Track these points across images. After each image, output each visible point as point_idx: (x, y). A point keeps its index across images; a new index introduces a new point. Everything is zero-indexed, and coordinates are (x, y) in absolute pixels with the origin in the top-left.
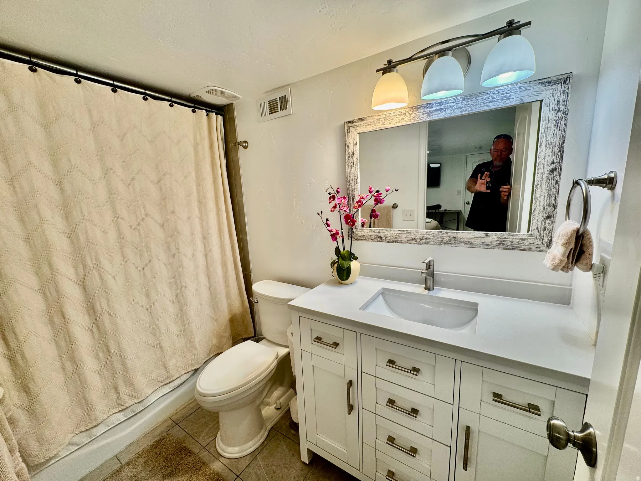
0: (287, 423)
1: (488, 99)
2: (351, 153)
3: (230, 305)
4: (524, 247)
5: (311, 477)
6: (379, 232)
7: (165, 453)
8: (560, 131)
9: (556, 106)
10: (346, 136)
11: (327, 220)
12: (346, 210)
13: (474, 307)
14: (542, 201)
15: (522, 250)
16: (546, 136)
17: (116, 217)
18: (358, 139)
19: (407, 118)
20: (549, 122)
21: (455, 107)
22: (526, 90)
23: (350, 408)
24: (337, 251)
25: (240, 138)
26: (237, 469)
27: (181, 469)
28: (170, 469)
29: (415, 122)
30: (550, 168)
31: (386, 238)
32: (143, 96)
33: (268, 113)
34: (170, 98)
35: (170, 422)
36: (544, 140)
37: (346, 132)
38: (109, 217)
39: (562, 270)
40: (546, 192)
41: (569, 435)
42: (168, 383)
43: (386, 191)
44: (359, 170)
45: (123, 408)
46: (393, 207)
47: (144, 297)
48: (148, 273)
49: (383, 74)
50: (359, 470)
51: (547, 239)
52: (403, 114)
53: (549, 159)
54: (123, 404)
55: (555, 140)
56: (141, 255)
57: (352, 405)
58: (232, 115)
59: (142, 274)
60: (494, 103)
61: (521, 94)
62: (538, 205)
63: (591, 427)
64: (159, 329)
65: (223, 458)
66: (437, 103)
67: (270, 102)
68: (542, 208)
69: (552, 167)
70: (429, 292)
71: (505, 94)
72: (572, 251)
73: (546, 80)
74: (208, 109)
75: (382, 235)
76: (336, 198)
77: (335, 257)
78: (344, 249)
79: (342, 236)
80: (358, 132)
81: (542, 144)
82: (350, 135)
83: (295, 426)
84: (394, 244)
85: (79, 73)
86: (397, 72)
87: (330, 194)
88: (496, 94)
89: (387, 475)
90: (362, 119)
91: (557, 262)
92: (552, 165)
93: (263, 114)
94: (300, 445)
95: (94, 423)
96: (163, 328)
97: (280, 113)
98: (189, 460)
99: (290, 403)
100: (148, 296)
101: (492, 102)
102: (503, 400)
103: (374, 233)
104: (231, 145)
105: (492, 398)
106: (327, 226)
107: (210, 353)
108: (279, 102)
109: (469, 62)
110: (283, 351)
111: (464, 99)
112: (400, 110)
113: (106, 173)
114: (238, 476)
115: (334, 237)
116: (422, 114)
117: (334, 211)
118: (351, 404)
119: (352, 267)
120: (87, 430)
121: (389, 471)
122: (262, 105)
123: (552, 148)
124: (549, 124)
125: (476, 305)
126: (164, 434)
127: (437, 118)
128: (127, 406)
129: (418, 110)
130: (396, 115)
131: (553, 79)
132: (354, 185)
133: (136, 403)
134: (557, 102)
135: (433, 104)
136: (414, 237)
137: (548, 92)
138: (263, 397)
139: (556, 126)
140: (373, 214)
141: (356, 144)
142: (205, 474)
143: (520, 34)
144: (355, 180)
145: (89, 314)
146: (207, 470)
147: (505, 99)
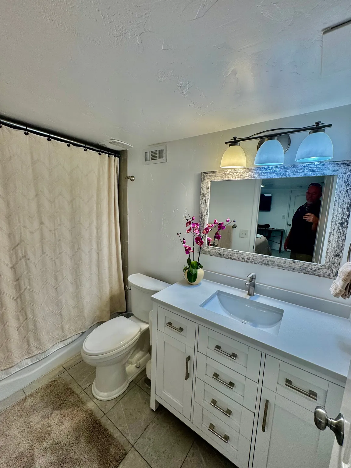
0: (144, 378)
1: (300, 169)
2: (204, 194)
3: (111, 288)
4: (319, 274)
5: (156, 421)
6: (219, 250)
7: (56, 391)
8: (349, 198)
9: (347, 181)
10: (202, 182)
11: (184, 239)
12: (198, 233)
13: (280, 312)
14: (334, 244)
15: (318, 276)
16: (339, 200)
17: (41, 224)
18: (210, 185)
19: (244, 175)
20: (341, 191)
21: (278, 172)
22: (327, 167)
23: (187, 376)
24: (189, 261)
25: (129, 175)
26: (105, 408)
27: (66, 404)
28: (59, 403)
29: (250, 179)
30: (340, 222)
31: (224, 255)
32: (67, 143)
33: (150, 159)
34: (85, 145)
35: (62, 369)
36: (337, 202)
37: (202, 179)
38: (36, 224)
39: (342, 296)
40: (337, 238)
41: (327, 421)
42: (63, 341)
43: (227, 222)
44: (209, 206)
45: (31, 355)
46: (233, 227)
47: (53, 279)
48: (58, 263)
49: (230, 145)
50: (190, 421)
51: (335, 270)
52: (242, 172)
53: (340, 216)
54: (31, 353)
55: (345, 203)
56: (55, 250)
57: (189, 374)
58: (126, 158)
59: (54, 263)
60: (304, 173)
61: (323, 169)
62: (331, 246)
63: (343, 417)
64: (61, 302)
65: (96, 400)
66: (266, 168)
67: (152, 152)
68: (333, 248)
69: (341, 221)
70: (250, 298)
71: (312, 168)
72: (349, 285)
73: (341, 162)
74: (110, 153)
75: (221, 252)
76: (192, 224)
77: (187, 265)
78: (194, 260)
79: (193, 251)
80: (210, 180)
81: (336, 205)
82: (204, 182)
83: (148, 382)
84: (229, 260)
85: (28, 128)
86: (239, 145)
87: (187, 220)
88: (306, 167)
89: (209, 427)
90: (213, 172)
91: (338, 292)
92: (342, 220)
93: (146, 159)
94: (150, 396)
95: (11, 365)
96: (64, 302)
97: (158, 160)
98: (72, 398)
99: (146, 365)
100: (56, 279)
101: (303, 172)
102: (292, 385)
103: (215, 251)
104: (123, 178)
105: (285, 383)
106: (183, 243)
107: (94, 321)
108: (158, 152)
109: (290, 143)
110: (145, 326)
111: (284, 167)
112: (240, 170)
113: (38, 194)
114: (105, 414)
115: (187, 251)
116: (255, 174)
117: (189, 233)
118: (188, 372)
119: (198, 273)
120: (6, 369)
121: (211, 424)
122: (146, 154)
123: (342, 208)
124: (341, 192)
125: (282, 311)
126: (57, 377)
127: (265, 178)
128: (34, 354)
129: (252, 171)
130: (237, 173)
131: (346, 162)
132: (205, 216)
133: (40, 353)
134: (348, 178)
135: (263, 168)
136: (243, 257)
137: (342, 170)
138: (128, 358)
139: (346, 194)
140: (217, 236)
141: (208, 188)
142: (83, 410)
143: (324, 132)
144: (206, 213)
145: (16, 289)
146: (84, 407)
147: (312, 172)
